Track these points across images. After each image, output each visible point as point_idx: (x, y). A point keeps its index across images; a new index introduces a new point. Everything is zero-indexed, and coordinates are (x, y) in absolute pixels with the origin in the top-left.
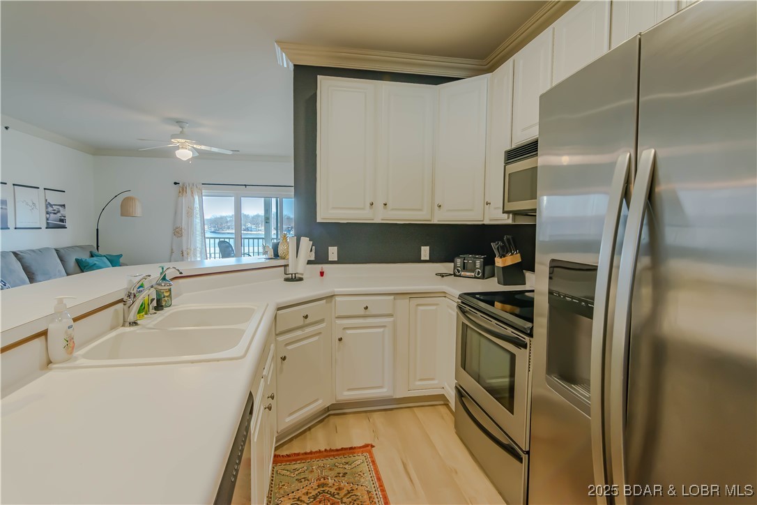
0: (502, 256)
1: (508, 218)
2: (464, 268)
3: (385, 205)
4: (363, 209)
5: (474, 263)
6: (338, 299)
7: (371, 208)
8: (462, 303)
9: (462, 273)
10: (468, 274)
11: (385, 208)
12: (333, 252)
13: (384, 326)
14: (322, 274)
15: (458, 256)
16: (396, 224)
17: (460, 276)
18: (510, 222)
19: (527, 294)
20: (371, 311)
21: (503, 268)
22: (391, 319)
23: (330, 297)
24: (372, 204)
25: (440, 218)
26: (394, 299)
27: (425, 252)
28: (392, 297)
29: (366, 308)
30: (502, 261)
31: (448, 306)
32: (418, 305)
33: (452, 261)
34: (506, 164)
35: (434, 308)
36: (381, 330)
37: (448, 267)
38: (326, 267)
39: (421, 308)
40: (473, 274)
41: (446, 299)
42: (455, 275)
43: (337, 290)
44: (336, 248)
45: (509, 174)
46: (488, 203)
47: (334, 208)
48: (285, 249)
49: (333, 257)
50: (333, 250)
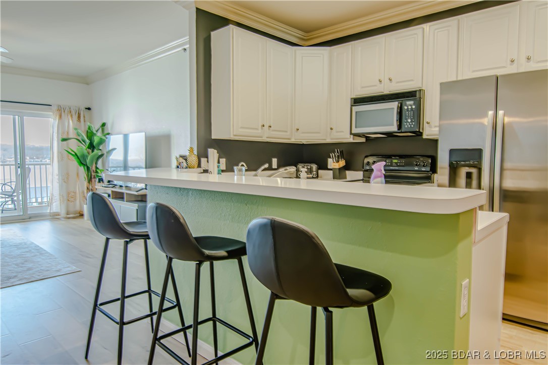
0: (338, 162)
1: (350, 137)
3: (270, 127)
4: (257, 129)
5: (311, 168)
11: (269, 129)
12: (223, 163)
21: (339, 169)
24: (263, 126)
25: (296, 138)
30: (339, 165)
34: (352, 106)
40: (311, 176)
44: (224, 160)
45: (356, 112)
46: (331, 129)
47: (242, 128)
48: (193, 160)
49: (223, 167)
50: (223, 161)
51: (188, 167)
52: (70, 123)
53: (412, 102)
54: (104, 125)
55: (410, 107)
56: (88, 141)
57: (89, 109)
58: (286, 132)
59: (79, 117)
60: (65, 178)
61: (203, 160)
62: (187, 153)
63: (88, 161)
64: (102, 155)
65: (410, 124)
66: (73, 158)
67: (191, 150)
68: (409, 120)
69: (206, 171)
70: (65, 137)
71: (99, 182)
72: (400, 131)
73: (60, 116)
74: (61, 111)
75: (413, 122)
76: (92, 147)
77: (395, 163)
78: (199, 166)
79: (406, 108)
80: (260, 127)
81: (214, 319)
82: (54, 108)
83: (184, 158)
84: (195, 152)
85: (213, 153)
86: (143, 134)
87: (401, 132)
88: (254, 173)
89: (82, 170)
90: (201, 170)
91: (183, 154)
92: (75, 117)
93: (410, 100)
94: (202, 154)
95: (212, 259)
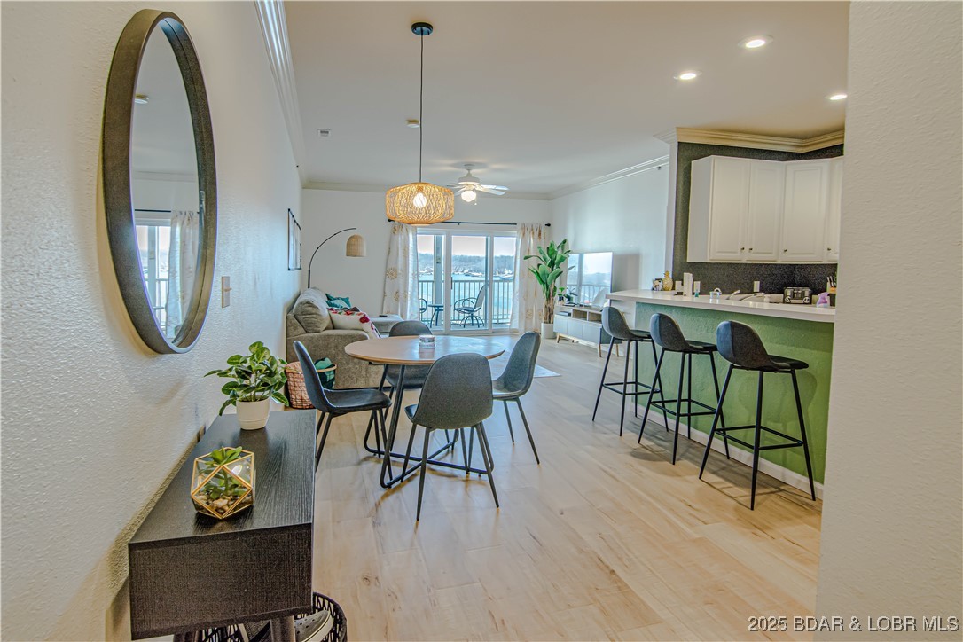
2: (793, 297)
3: (752, 249)
4: (736, 252)
5: (803, 293)
7: (741, 252)
9: (792, 301)
10: (797, 301)
11: (750, 252)
15: (786, 288)
17: (789, 303)
24: (743, 249)
25: (782, 259)
27: (757, 285)
33: (781, 292)
37: (778, 297)
40: (802, 301)
42: (785, 303)
44: (699, 282)
46: (829, 250)
47: (719, 252)
48: (669, 282)
49: (697, 289)
50: (698, 284)
51: (664, 289)
52: (532, 241)
54: (565, 242)
56: (549, 260)
57: (549, 225)
58: (771, 253)
59: (540, 234)
60: (525, 296)
61: (678, 283)
62: (663, 277)
63: (549, 279)
64: (560, 273)
66: (535, 276)
67: (666, 274)
69: (680, 293)
70: (527, 255)
71: (560, 300)
73: (524, 234)
74: (525, 230)
76: (552, 264)
78: (673, 288)
80: (739, 250)
81: (689, 400)
82: (519, 226)
83: (659, 280)
84: (671, 276)
85: (688, 277)
86: (610, 254)
88: (727, 296)
89: (541, 287)
90: (675, 292)
91: (658, 277)
92: (537, 234)
94: (677, 277)
95: (690, 352)
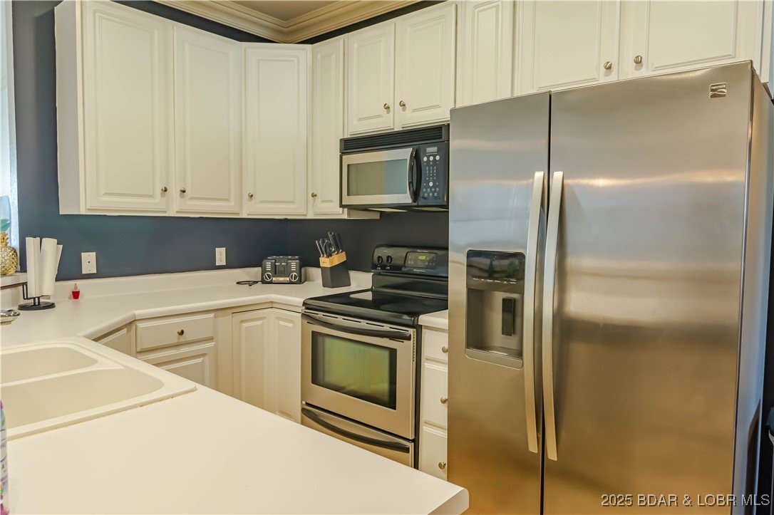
0: (329, 255)
1: (343, 212)
2: (275, 273)
3: (184, 192)
4: (152, 196)
5: (288, 265)
6: (141, 325)
7: (163, 196)
8: (307, 308)
9: (274, 279)
10: (281, 279)
11: (182, 197)
12: (89, 261)
13: (203, 355)
14: (76, 295)
15: (265, 257)
16: (189, 218)
17: (271, 283)
18: (345, 216)
19: (352, 296)
20: (188, 336)
21: (331, 268)
22: (211, 344)
23: (131, 324)
24: (166, 190)
25: (249, 211)
26: (215, 317)
27: (221, 255)
28: (212, 315)
29: (182, 333)
30: (330, 261)
31: (277, 318)
32: (242, 321)
33: (258, 264)
34: (343, 154)
35: (260, 322)
36: (200, 360)
37: (254, 273)
38: (81, 284)
39: (245, 325)
40: (288, 279)
41: (274, 310)
42: (263, 282)
43: (139, 312)
44: (93, 254)
45: (348, 165)
46: (314, 195)
47: (107, 194)
50: (89, 256)
53: (434, 149)
55: (431, 158)
58: (226, 200)
65: (431, 191)
68: (431, 184)
72: (416, 204)
75: (438, 186)
77: (422, 260)
79: (425, 159)
80: (158, 192)
87: (418, 206)
93: (432, 145)
